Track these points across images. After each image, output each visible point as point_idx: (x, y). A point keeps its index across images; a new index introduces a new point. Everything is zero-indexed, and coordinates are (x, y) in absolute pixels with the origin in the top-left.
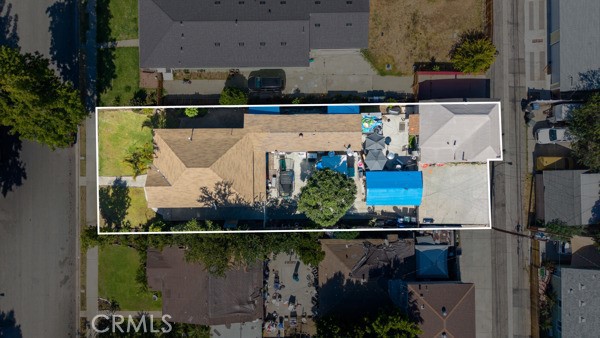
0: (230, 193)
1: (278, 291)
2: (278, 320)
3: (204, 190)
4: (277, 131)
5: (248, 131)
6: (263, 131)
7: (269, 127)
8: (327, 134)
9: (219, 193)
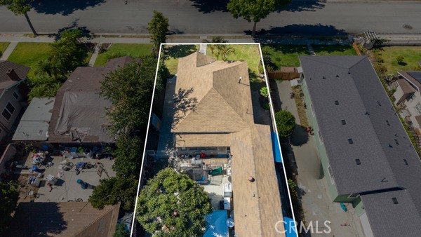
0: (185, 112)
1: (75, 168)
2: (43, 167)
3: (191, 91)
4: (254, 154)
5: (252, 127)
6: (254, 141)
7: (258, 146)
8: (257, 212)
9: (186, 103)
